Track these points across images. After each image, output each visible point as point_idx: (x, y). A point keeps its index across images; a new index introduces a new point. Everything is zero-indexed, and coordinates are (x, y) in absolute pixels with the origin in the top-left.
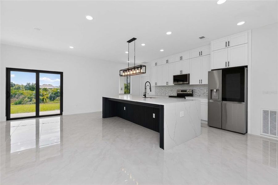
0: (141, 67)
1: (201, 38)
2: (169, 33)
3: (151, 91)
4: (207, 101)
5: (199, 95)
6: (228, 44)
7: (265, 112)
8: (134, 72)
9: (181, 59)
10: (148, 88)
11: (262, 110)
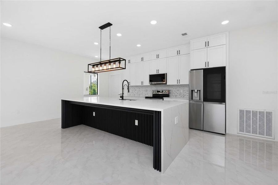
0: (119, 60)
1: (183, 35)
2: (154, 22)
3: (129, 92)
4: (188, 101)
5: (176, 96)
6: (207, 44)
7: (241, 112)
8: (110, 67)
9: (158, 57)
10: (126, 88)
11: (239, 110)
